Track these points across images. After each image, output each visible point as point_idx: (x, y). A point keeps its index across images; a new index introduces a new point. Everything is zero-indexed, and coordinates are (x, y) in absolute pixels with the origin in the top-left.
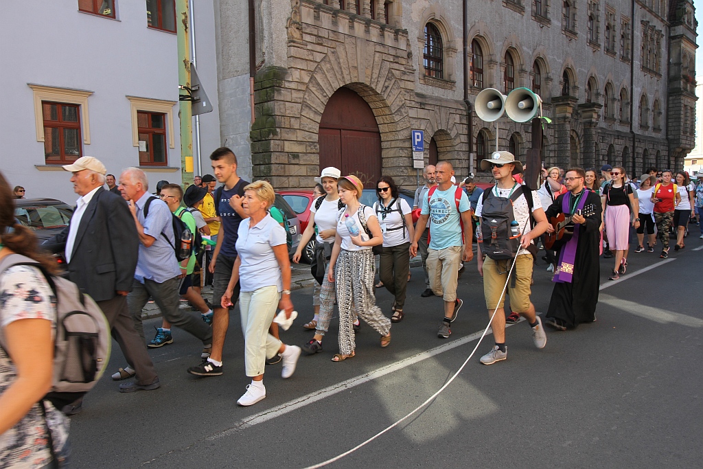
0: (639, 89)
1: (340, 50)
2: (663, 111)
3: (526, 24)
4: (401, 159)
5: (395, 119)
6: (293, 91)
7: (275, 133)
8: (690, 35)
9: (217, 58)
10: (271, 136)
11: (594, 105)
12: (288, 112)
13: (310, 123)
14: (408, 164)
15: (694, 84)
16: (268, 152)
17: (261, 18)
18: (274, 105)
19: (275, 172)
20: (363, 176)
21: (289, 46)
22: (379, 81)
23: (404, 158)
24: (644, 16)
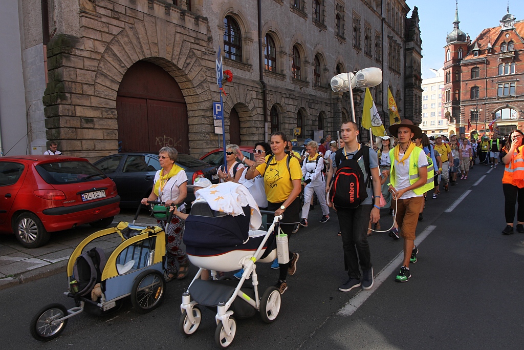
0: (387, 82)
1: (139, 27)
2: (402, 98)
3: (309, 27)
4: (203, 126)
5: (197, 91)
6: (85, 59)
7: (63, 98)
8: (417, 49)
9: (20, 29)
10: (59, 100)
12: (79, 78)
13: (108, 91)
14: (210, 130)
15: (420, 80)
16: (57, 116)
18: (63, 71)
19: (64, 135)
20: (171, 140)
21: (81, 17)
22: (181, 58)
23: (207, 125)
24: (389, 33)
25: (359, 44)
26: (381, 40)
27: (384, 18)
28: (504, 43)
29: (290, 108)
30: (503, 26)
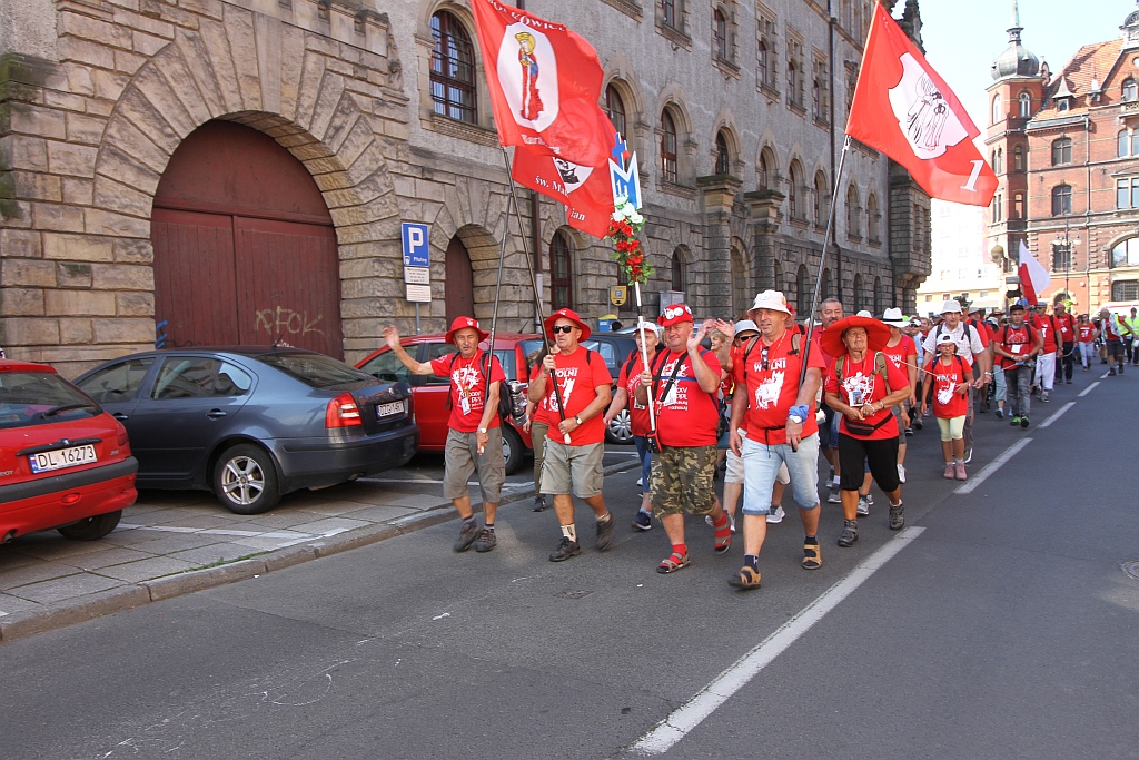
1: (212, 36)
2: (883, 213)
3: (646, 40)
4: (377, 281)
5: (362, 197)
6: (70, 116)
7: (14, 213)
11: (771, 193)
12: (54, 164)
13: (130, 195)
14: (396, 293)
18: (12, 145)
19: (14, 306)
20: (295, 317)
21: (60, 11)
22: (319, 115)
23: (385, 280)
24: (848, 54)
25: (774, 82)
26: (828, 71)
27: (833, 20)
28: (1130, 78)
30: (1126, 40)
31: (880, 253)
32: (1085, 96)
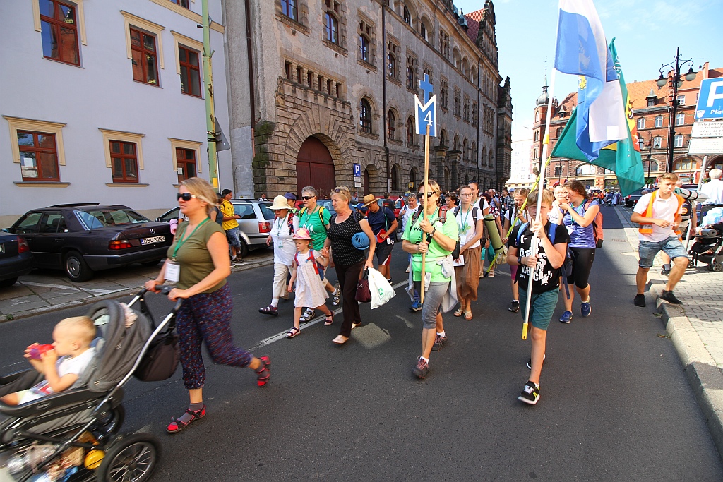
0: (482, 143)
1: (309, 113)
2: (494, 156)
5: (343, 157)
6: (279, 138)
7: (269, 164)
8: (509, 113)
9: (229, 115)
10: (266, 166)
11: (458, 151)
12: (276, 151)
13: (291, 158)
15: (511, 141)
16: (264, 176)
17: (258, 90)
18: (268, 146)
21: (277, 109)
22: (334, 133)
24: (484, 101)
25: (459, 113)
26: (477, 107)
27: (480, 89)
29: (405, 166)
31: (493, 170)
32: (569, 112)
